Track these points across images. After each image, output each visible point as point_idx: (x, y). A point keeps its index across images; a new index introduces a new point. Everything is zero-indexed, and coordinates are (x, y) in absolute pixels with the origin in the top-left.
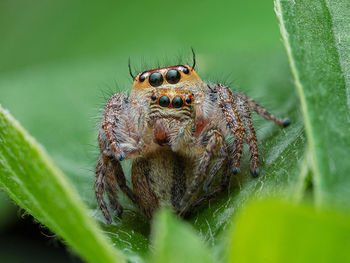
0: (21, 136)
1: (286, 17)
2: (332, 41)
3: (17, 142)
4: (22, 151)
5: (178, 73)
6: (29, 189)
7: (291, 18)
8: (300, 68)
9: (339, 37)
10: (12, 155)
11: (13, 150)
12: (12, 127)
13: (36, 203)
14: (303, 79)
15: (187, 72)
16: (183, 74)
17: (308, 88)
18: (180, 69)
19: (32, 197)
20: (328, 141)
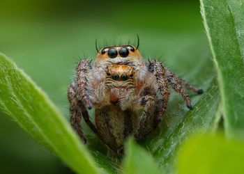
0: (31, 86)
1: (207, 17)
2: (235, 35)
3: (28, 90)
4: (31, 96)
5: (127, 50)
6: (36, 121)
7: (211, 18)
8: (216, 51)
9: (239, 32)
10: (24, 98)
11: (25, 95)
12: (25, 80)
13: (40, 130)
14: (218, 58)
15: (133, 50)
16: (130, 52)
17: (221, 64)
18: (129, 48)
19: (37, 126)
20: (234, 100)
